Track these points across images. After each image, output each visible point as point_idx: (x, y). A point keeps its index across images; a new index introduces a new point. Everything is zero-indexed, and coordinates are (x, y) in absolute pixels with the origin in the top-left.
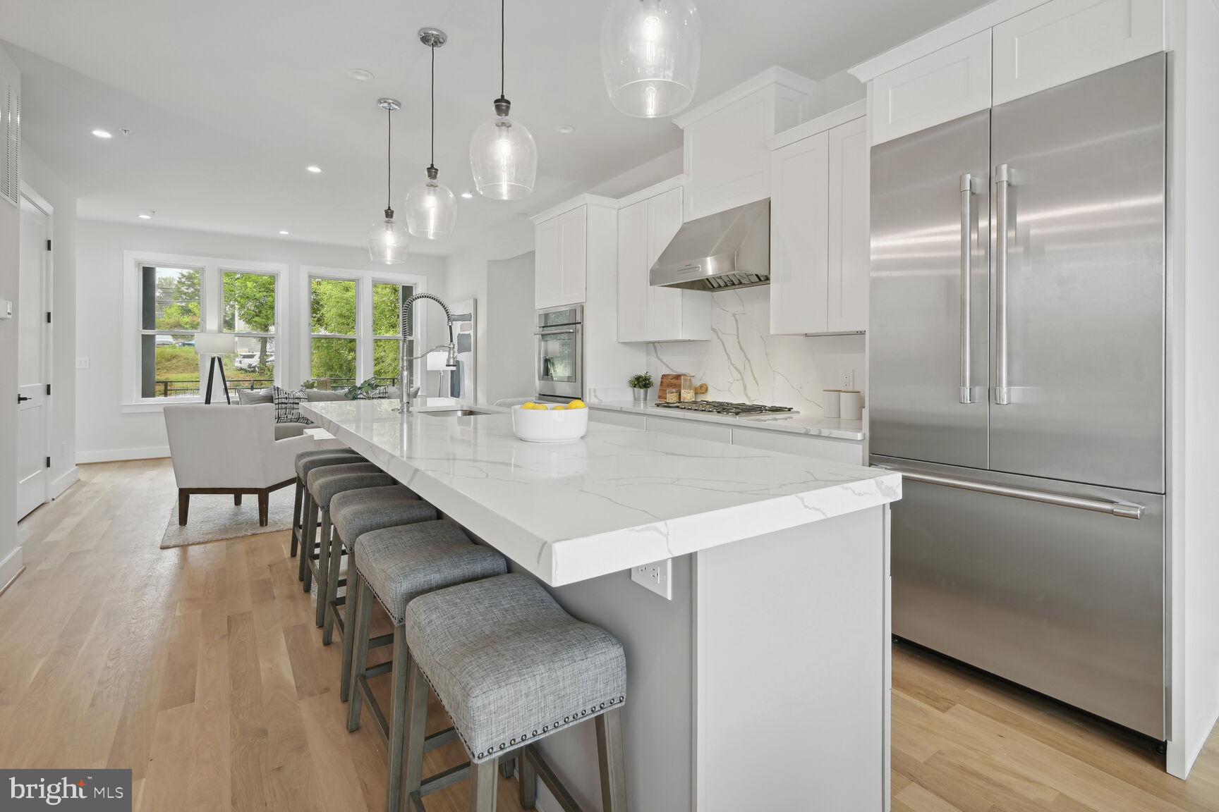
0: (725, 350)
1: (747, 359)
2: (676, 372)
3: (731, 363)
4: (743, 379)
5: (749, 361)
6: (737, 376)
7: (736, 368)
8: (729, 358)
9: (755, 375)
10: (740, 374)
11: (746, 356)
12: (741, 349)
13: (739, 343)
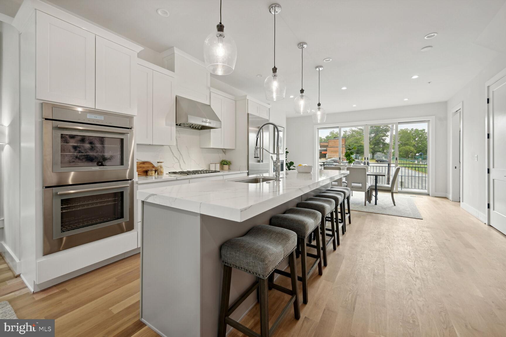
0: (171, 151)
1: (181, 154)
2: (141, 160)
3: (174, 156)
4: (179, 162)
5: (182, 155)
6: (177, 161)
7: (176, 158)
8: (173, 154)
9: (184, 160)
10: (178, 160)
11: (180, 153)
12: (179, 150)
13: (178, 148)
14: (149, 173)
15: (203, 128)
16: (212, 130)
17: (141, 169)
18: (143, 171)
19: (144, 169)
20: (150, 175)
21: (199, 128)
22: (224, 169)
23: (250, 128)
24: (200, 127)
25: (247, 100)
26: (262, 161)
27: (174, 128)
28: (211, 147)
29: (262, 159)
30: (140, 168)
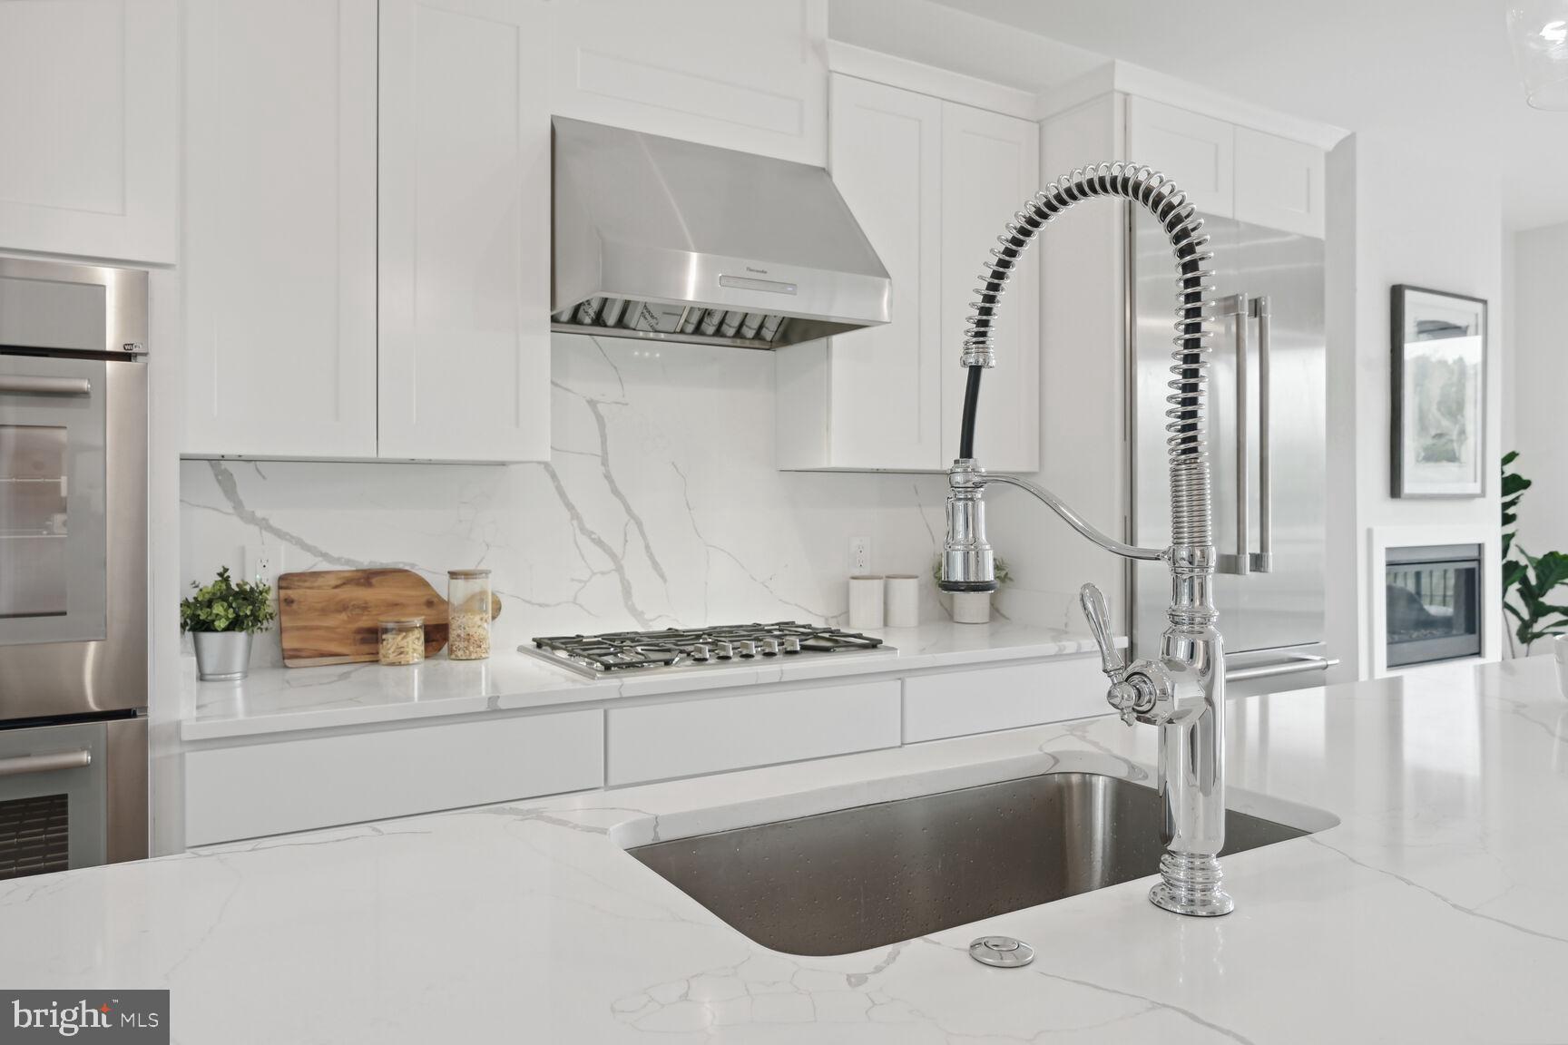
0: (562, 496)
1: (634, 517)
2: (348, 562)
3: (584, 531)
4: (619, 569)
5: (639, 524)
6: (602, 562)
7: (599, 542)
8: (575, 516)
9: (657, 556)
10: (613, 556)
11: (628, 510)
12: (615, 492)
13: (608, 477)
14: (391, 643)
15: (793, 331)
16: (837, 340)
17: (343, 616)
18: (359, 631)
19: (365, 622)
20: (392, 657)
21: (768, 334)
22: (957, 618)
23: (1143, 322)
24: (772, 326)
25: (1118, 99)
26: (1258, 562)
27: (542, 339)
28: (835, 463)
29: (1252, 547)
30: (339, 611)
